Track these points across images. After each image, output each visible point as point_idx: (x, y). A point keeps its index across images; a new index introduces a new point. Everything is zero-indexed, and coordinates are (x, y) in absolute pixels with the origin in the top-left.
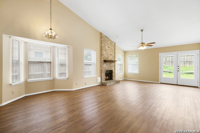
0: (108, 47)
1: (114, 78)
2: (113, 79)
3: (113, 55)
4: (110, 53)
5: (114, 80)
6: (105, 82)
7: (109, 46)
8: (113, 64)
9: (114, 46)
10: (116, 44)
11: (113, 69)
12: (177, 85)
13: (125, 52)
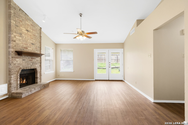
0: (27, 31)
1: (39, 80)
2: (37, 83)
3: (38, 45)
4: (32, 42)
5: (39, 83)
6: (20, 91)
7: (29, 29)
8: (38, 59)
9: (39, 32)
10: (42, 30)
11: (37, 66)
12: (109, 80)
13: (56, 45)
